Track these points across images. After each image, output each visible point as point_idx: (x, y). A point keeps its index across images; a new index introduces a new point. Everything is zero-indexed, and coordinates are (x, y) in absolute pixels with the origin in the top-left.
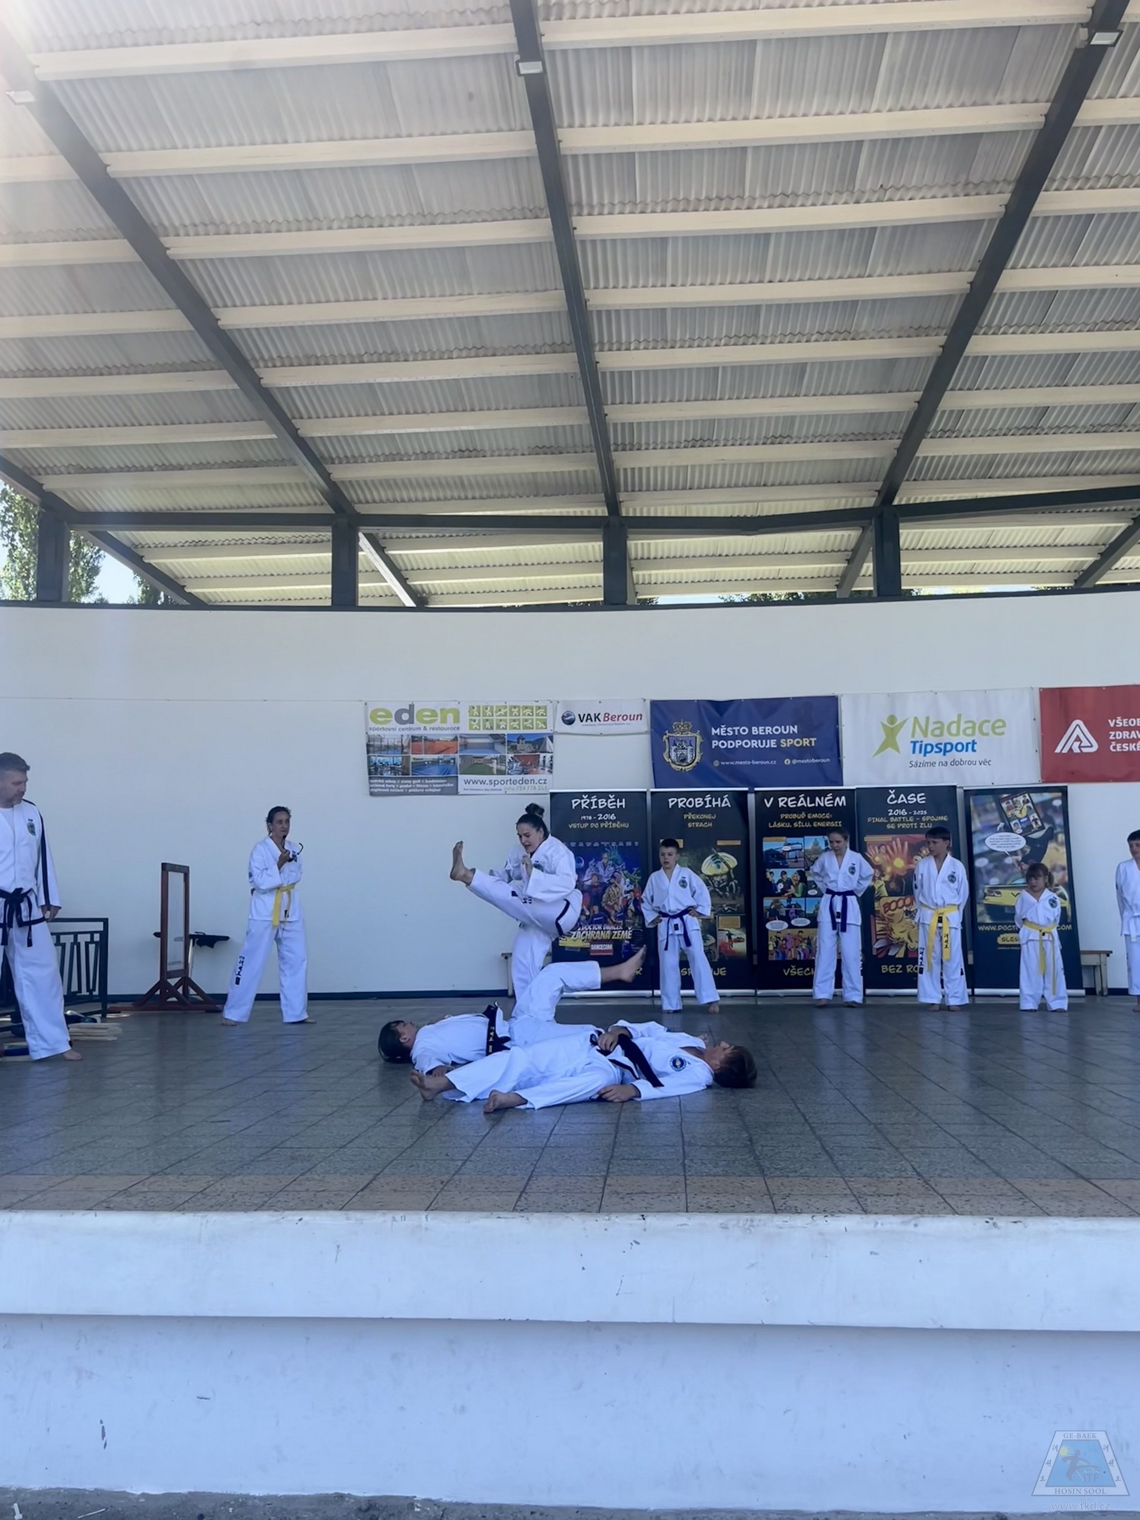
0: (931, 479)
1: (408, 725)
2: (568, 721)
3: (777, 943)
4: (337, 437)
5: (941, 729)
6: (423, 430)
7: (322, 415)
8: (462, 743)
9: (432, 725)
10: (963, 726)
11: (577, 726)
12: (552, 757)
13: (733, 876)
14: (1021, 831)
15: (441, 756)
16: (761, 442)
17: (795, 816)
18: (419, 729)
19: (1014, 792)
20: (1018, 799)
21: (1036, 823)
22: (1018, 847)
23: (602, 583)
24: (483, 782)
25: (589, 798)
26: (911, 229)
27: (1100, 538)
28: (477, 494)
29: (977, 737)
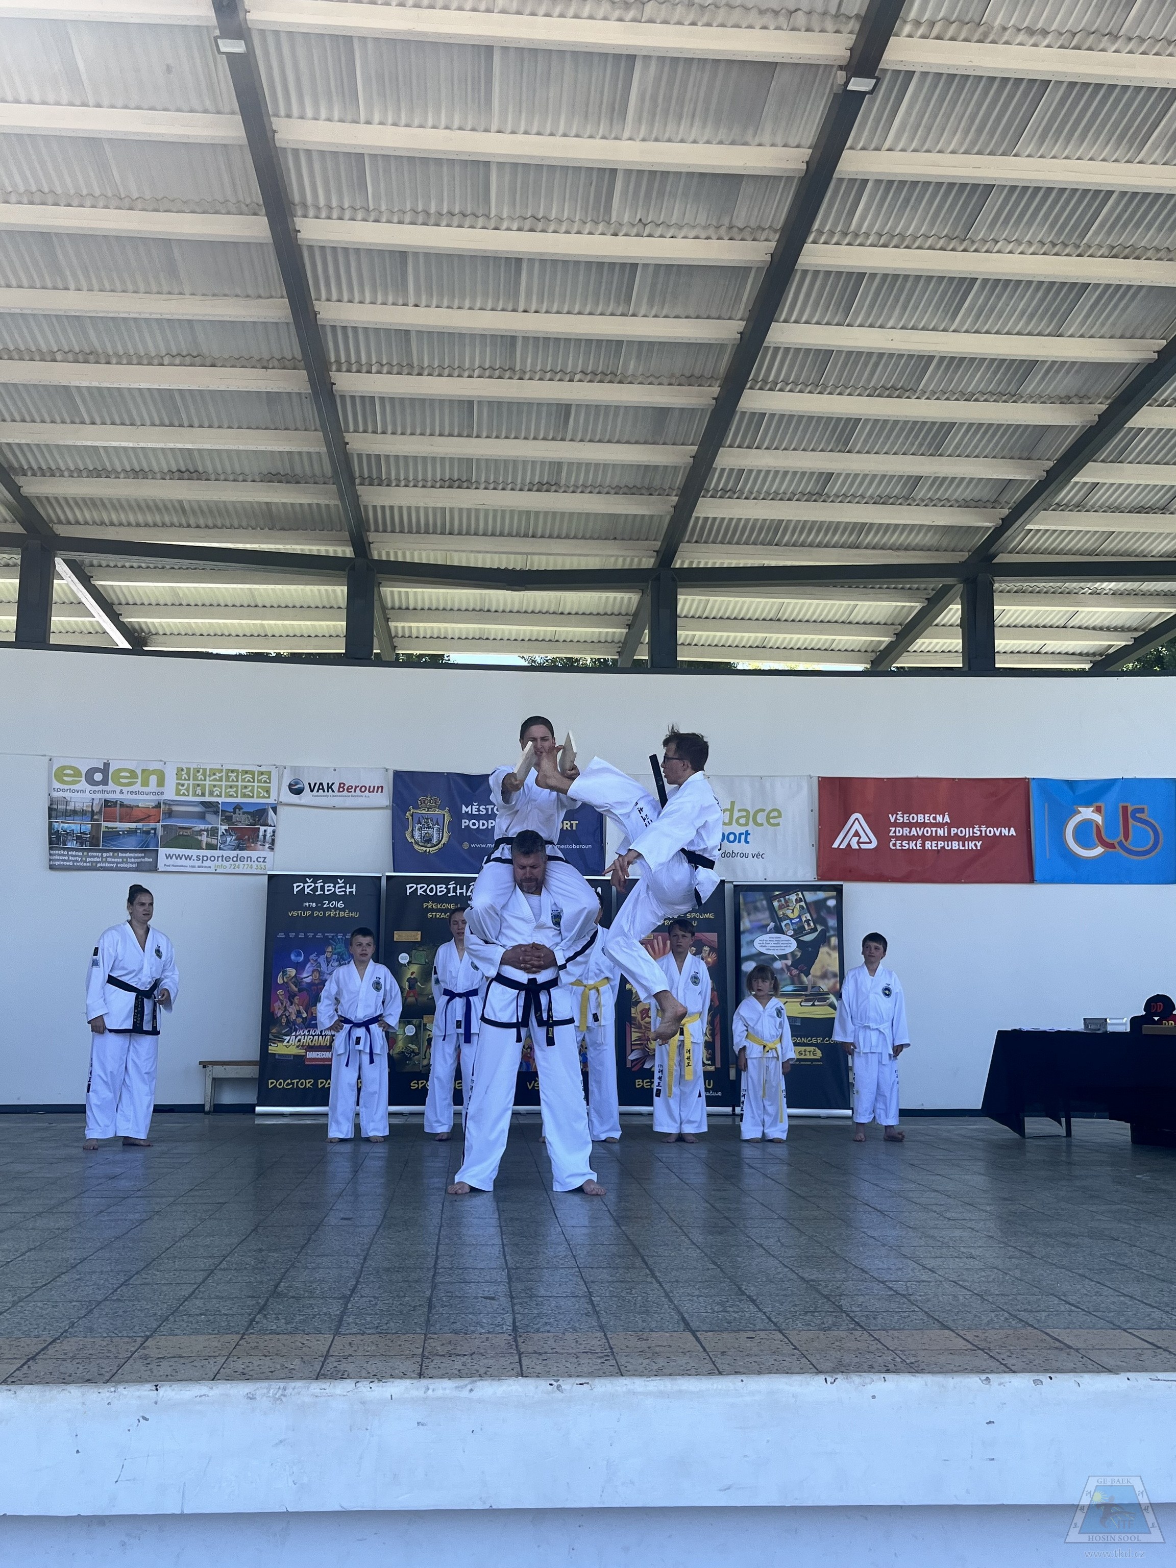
0: (714, 542)
1: (101, 787)
2: (296, 790)
4: (29, 445)
7: (8, 418)
8: (165, 810)
9: (131, 789)
10: (736, 814)
11: (307, 797)
12: (274, 832)
14: (792, 933)
15: (140, 825)
16: (527, 488)
18: (114, 792)
19: (787, 889)
20: (791, 897)
21: (809, 925)
22: (788, 951)
23: (344, 632)
24: (188, 858)
25: (315, 882)
26: (674, 269)
27: (896, 617)
28: (202, 523)
29: (751, 827)
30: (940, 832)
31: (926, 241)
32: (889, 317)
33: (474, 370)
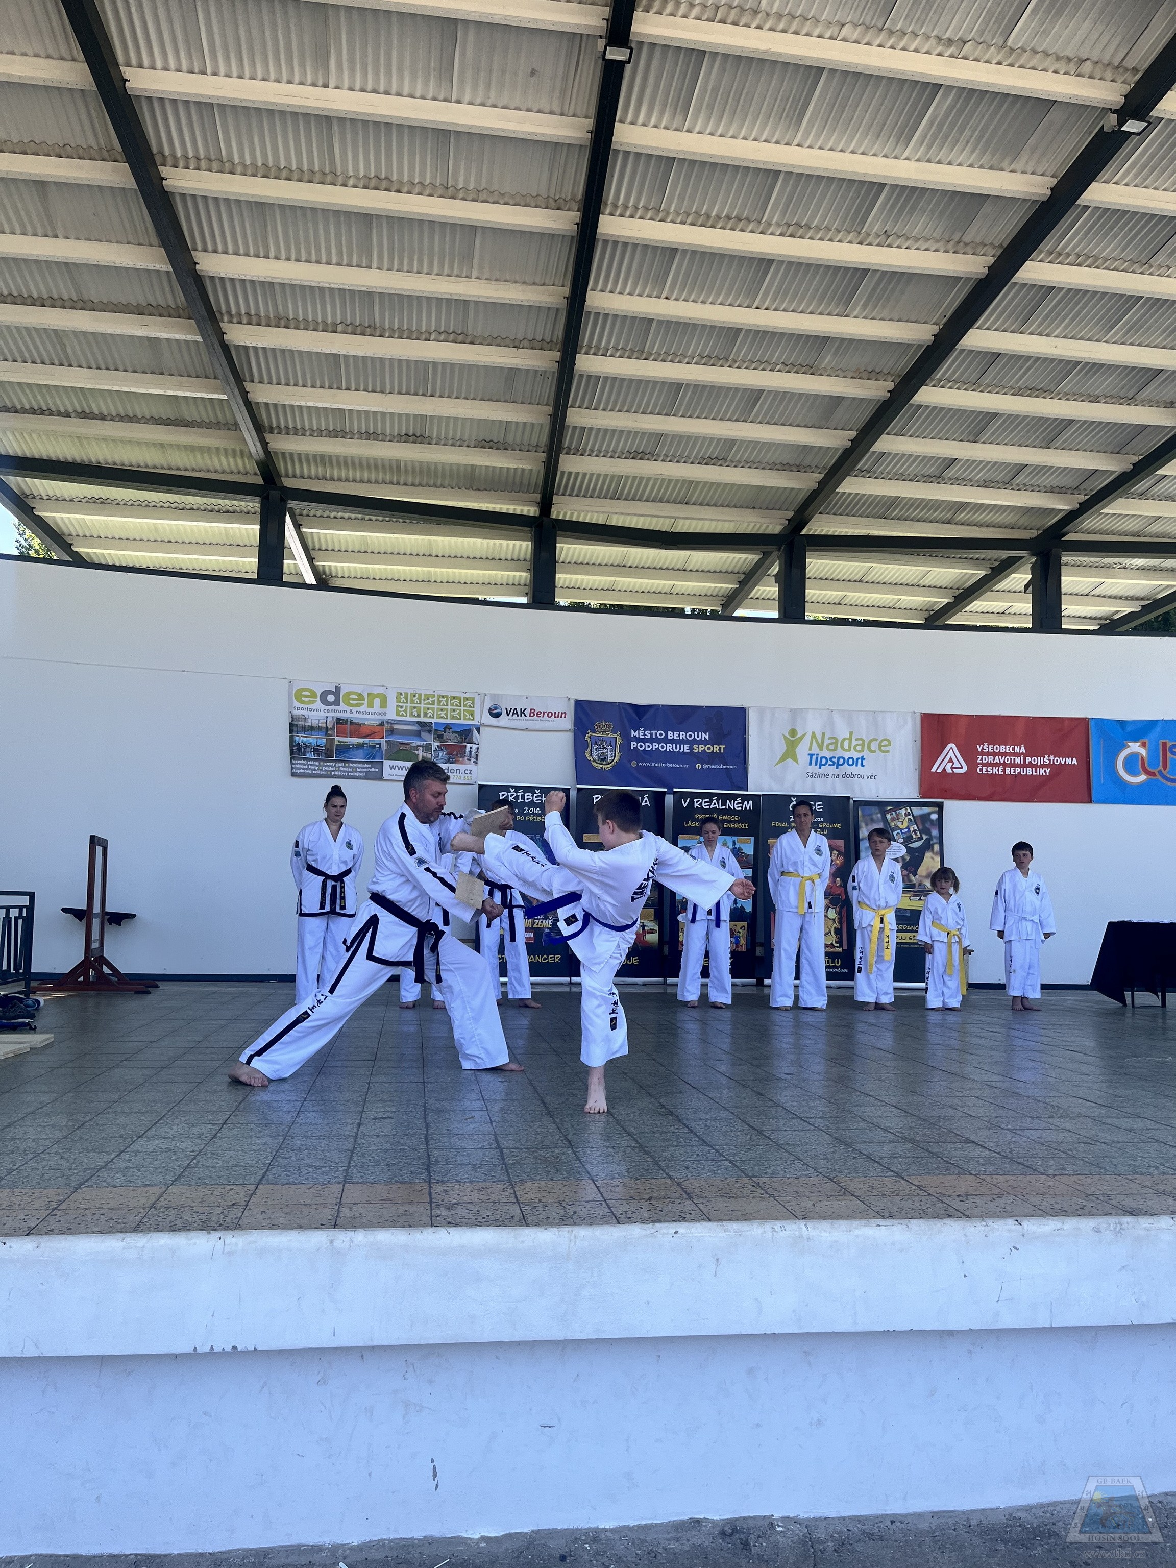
1: (333, 707)
2: (495, 714)
4: (284, 406)
5: (836, 744)
7: (275, 381)
8: (388, 728)
9: (361, 709)
10: (854, 743)
11: (504, 720)
12: (477, 749)
15: (366, 740)
16: (697, 461)
18: (345, 711)
19: (898, 805)
21: (916, 834)
22: (899, 855)
23: (528, 582)
25: (516, 791)
26: (897, 275)
27: (958, 582)
28: (410, 481)
29: (866, 753)
30: (1018, 760)
31: (1114, 263)
32: (1057, 327)
33: (693, 358)
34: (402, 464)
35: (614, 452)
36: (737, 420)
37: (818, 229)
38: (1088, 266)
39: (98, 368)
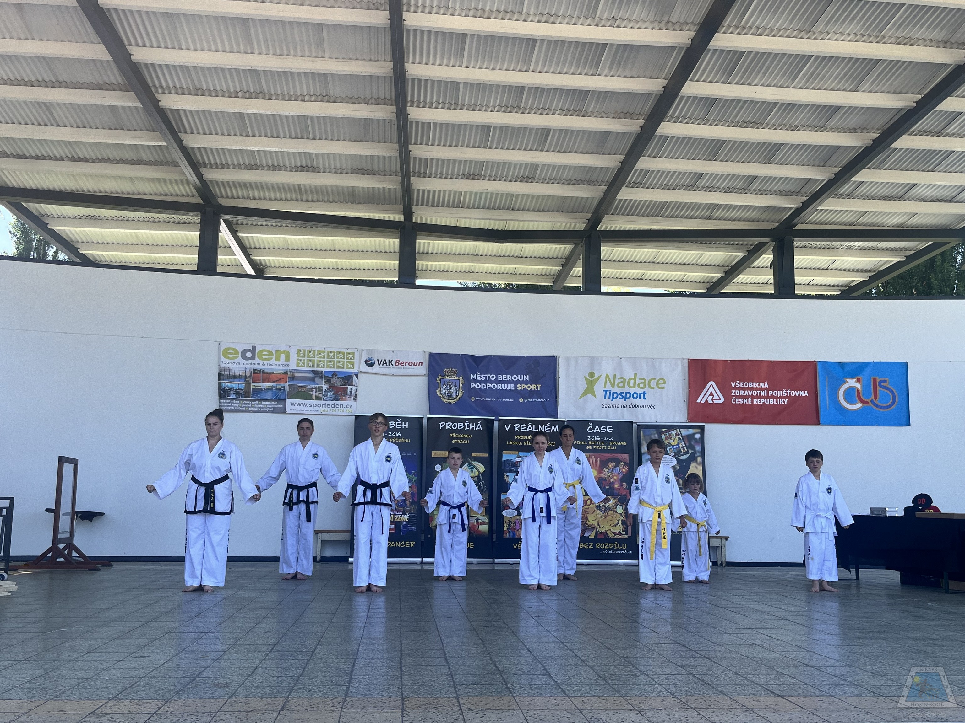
0: (623, 214)
1: (250, 361)
2: (370, 364)
3: (509, 525)
4: (211, 149)
5: (624, 383)
6: (277, 150)
7: (201, 132)
8: (290, 375)
10: (638, 382)
11: (376, 368)
12: (356, 390)
13: (481, 478)
15: (274, 385)
16: (514, 180)
17: (525, 437)
18: (259, 364)
19: (670, 427)
20: (672, 432)
21: (684, 449)
23: (397, 268)
26: (629, 47)
27: (726, 261)
28: (310, 198)
29: (646, 390)
30: (763, 393)
31: (786, 32)
32: (755, 78)
33: (495, 107)
34: (302, 187)
35: (452, 174)
36: (536, 150)
37: (564, 17)
38: (767, 35)
39: (78, 127)
